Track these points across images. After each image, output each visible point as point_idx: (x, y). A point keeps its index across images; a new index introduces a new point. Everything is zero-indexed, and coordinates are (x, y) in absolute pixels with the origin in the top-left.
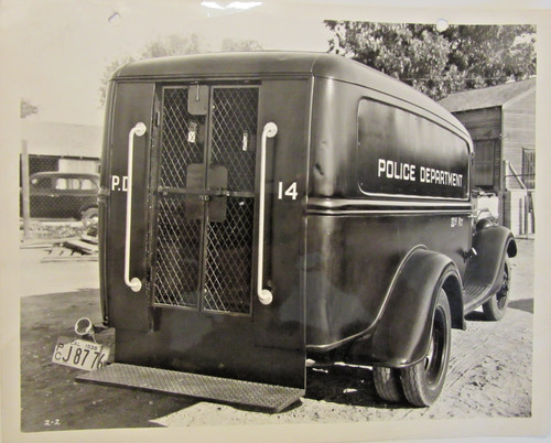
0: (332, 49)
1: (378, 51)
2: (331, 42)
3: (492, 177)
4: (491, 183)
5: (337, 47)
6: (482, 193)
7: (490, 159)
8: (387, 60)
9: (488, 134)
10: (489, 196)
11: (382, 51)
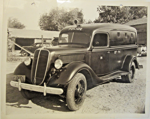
0: (98, 10)
1: (111, 10)
2: (98, 8)
3: (144, 42)
4: (144, 43)
5: (99, 9)
6: (142, 46)
7: (143, 37)
8: (113, 13)
9: (143, 31)
10: (144, 47)
11: (112, 10)
